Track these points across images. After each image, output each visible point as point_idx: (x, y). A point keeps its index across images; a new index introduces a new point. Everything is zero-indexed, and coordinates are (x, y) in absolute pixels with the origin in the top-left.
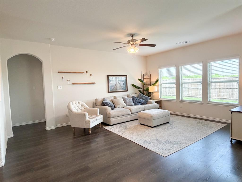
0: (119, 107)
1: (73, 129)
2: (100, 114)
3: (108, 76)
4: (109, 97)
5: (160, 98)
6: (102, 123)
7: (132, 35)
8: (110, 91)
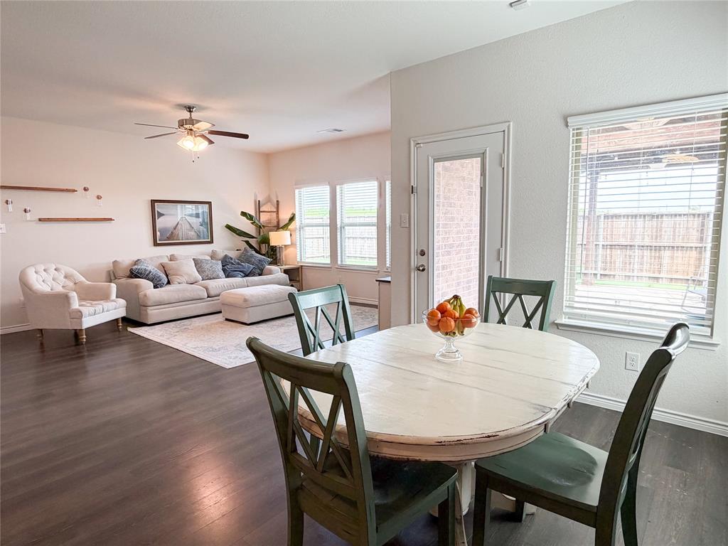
0: (179, 281)
1: (38, 335)
2: (117, 297)
3: (153, 202)
4: (152, 257)
5: (299, 260)
6: (124, 319)
7: (190, 109)
8: (160, 240)
